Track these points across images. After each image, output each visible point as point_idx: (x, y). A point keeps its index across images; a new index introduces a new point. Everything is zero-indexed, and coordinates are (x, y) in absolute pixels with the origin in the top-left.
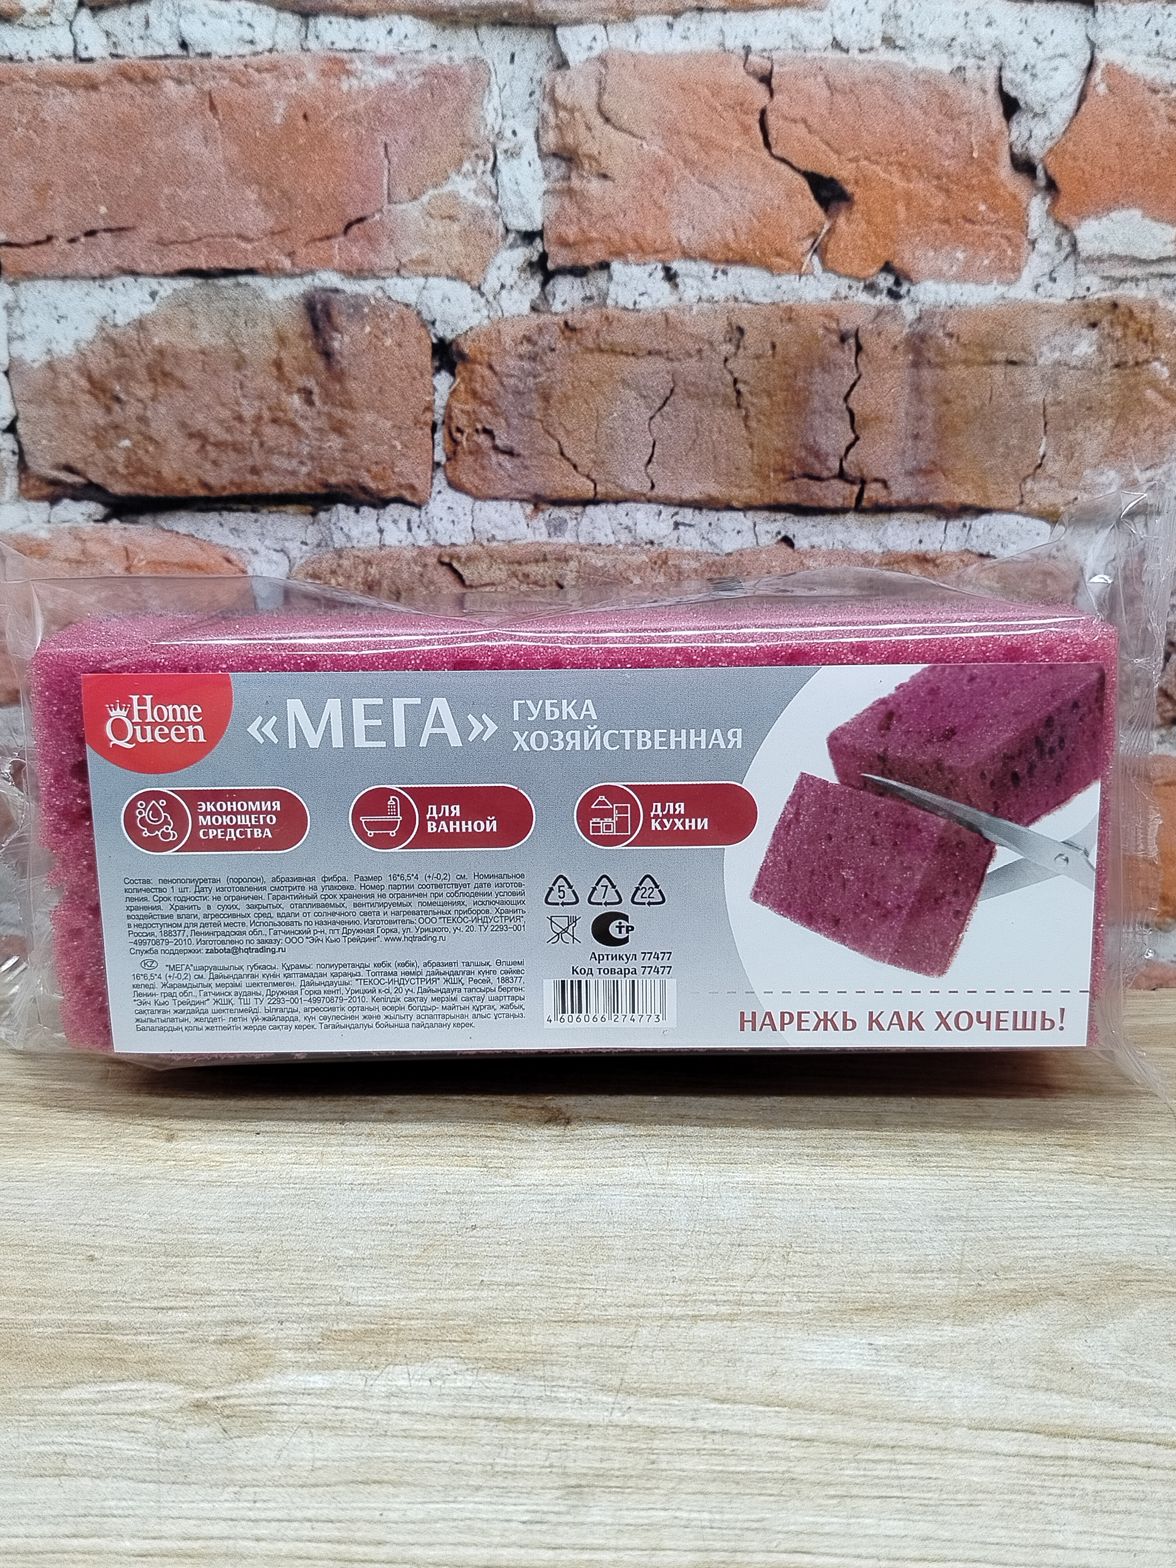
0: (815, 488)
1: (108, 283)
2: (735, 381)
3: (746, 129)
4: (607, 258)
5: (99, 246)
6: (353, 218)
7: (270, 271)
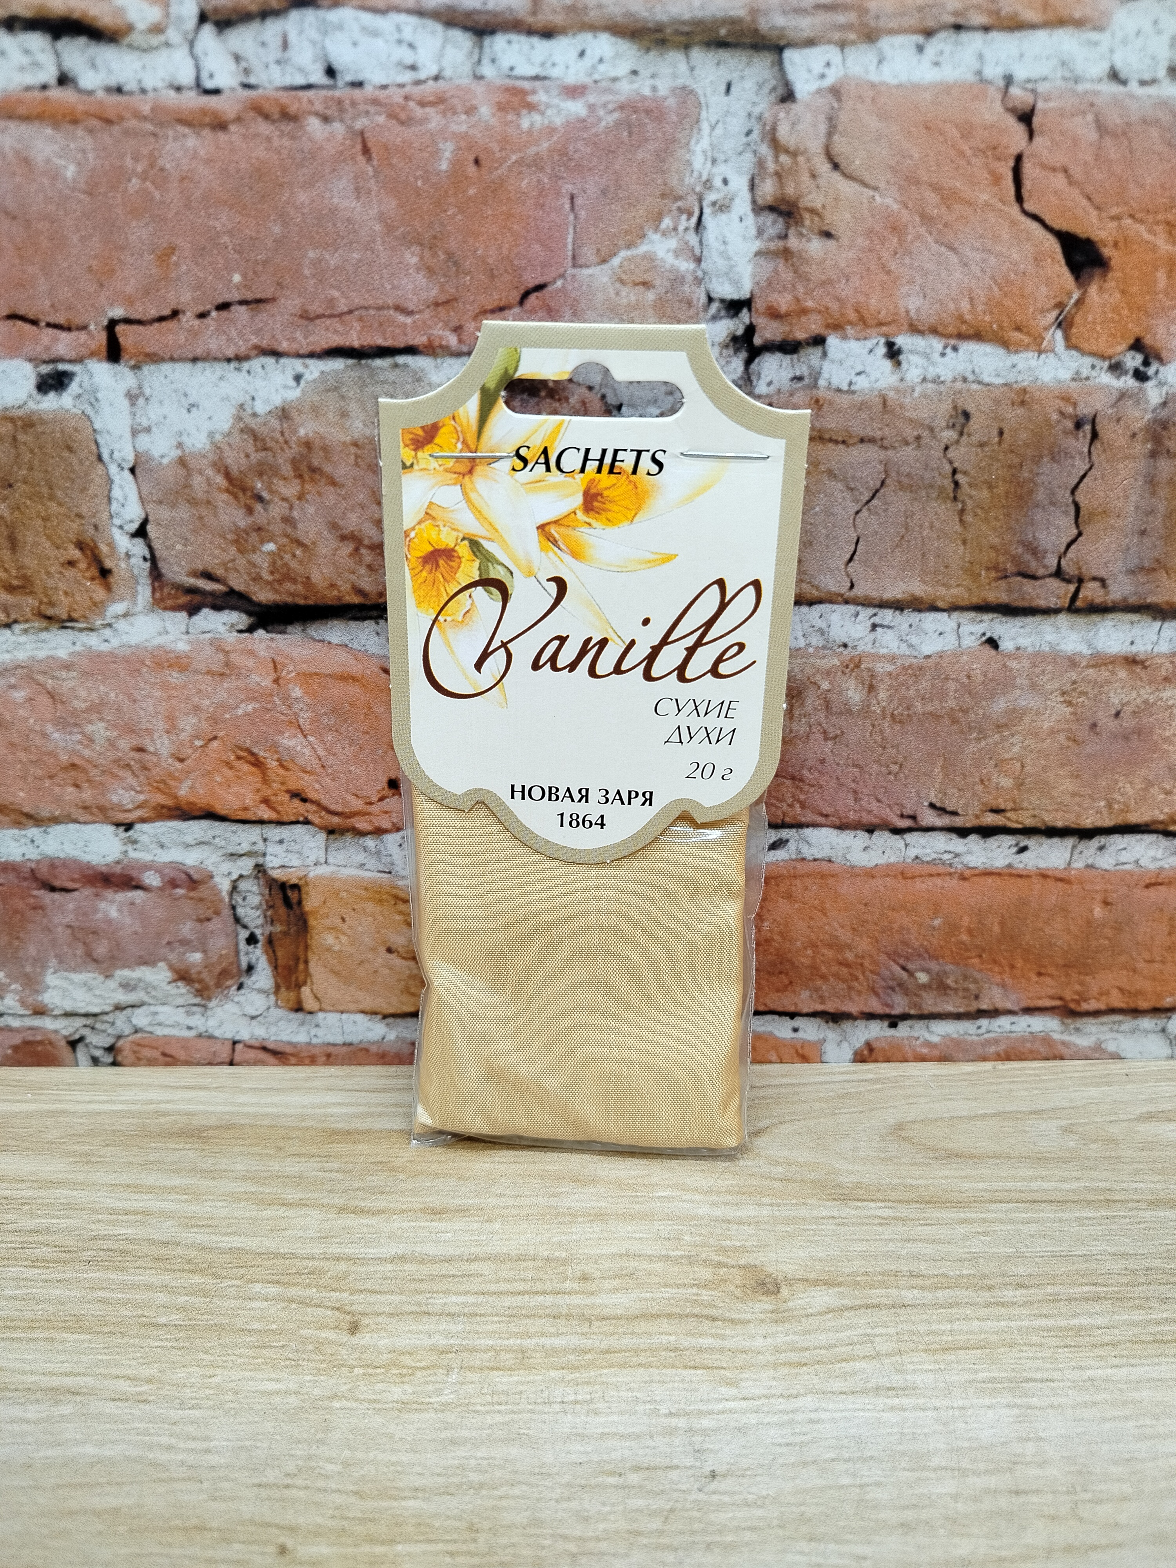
0: (1029, 586)
1: (246, 365)
2: (954, 472)
3: (997, 180)
4: (821, 330)
5: (233, 322)
6: (531, 285)
7: (431, 350)
